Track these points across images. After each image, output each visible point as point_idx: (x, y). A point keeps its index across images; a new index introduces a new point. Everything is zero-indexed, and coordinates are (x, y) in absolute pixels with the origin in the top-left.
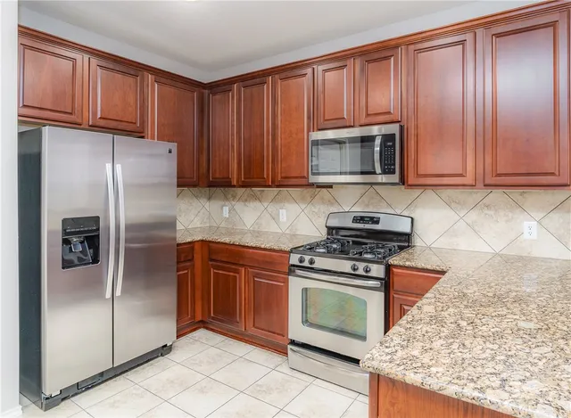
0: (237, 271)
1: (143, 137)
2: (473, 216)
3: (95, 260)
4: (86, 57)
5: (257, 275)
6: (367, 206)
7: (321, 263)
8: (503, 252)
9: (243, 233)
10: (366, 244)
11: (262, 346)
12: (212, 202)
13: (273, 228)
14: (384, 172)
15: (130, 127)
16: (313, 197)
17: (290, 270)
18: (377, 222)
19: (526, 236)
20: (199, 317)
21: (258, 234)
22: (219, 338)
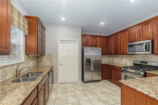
0: (112, 70)
1: (97, 47)
3: (90, 65)
4: (89, 36)
5: (116, 71)
6: (145, 59)
7: (128, 70)
9: (115, 64)
10: (143, 68)
11: (117, 85)
12: (109, 58)
13: (122, 63)
14: (146, 51)
15: (95, 45)
16: (130, 57)
17: (122, 71)
18: (147, 63)
20: (106, 77)
21: (118, 64)
22: (109, 82)
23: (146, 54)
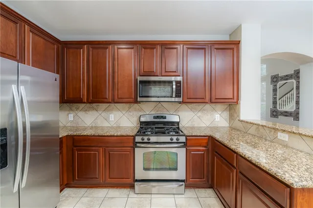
0: (96, 150)
2: (200, 114)
6: (158, 111)
8: (210, 126)
13: (106, 124)
14: (176, 97)
16: (129, 108)
18: (165, 118)
19: (216, 120)
21: (95, 128)
23: (160, 102)
